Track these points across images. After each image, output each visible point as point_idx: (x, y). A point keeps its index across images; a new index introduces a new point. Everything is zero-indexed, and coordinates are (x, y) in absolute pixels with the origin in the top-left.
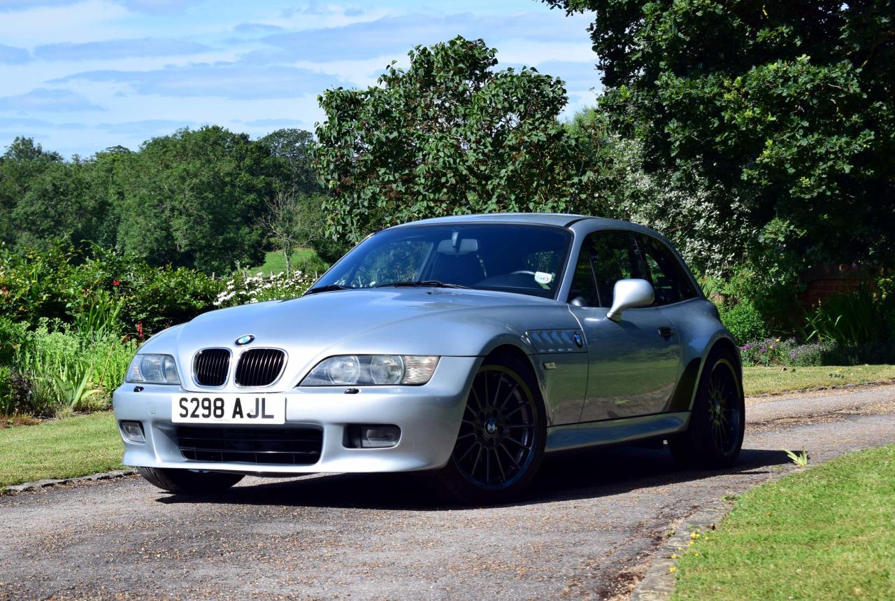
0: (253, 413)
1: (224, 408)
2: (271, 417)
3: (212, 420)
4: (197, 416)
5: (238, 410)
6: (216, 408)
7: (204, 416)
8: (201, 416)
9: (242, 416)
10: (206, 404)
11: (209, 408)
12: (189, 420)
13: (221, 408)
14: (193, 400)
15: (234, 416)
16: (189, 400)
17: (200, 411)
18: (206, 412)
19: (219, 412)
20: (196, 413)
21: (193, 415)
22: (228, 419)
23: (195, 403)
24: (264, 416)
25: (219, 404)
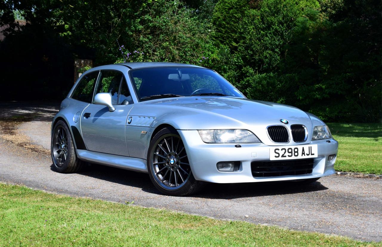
0: (308, 153)
1: (298, 152)
2: (313, 154)
3: (293, 158)
4: (285, 156)
5: (303, 152)
6: (295, 152)
7: (289, 156)
8: (287, 156)
9: (305, 155)
10: (290, 151)
11: (291, 152)
12: (280, 158)
13: (297, 152)
14: (282, 150)
15: (302, 155)
16: (280, 149)
17: (287, 154)
18: (290, 154)
19: (296, 154)
20: (284, 155)
21: (283, 156)
22: (300, 157)
23: (284, 151)
24: (312, 154)
25: (296, 150)
